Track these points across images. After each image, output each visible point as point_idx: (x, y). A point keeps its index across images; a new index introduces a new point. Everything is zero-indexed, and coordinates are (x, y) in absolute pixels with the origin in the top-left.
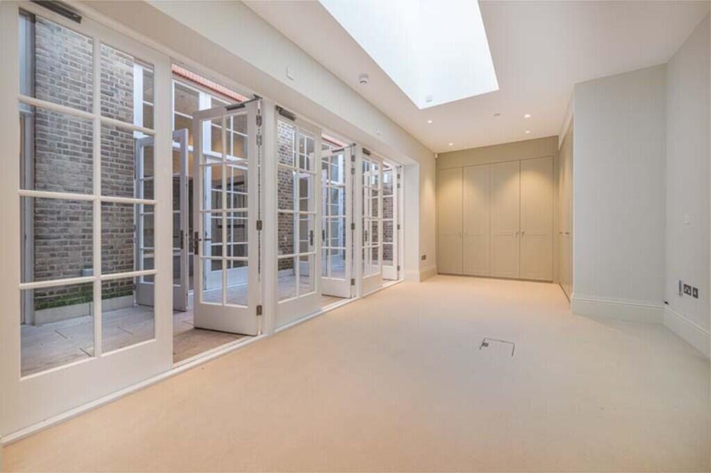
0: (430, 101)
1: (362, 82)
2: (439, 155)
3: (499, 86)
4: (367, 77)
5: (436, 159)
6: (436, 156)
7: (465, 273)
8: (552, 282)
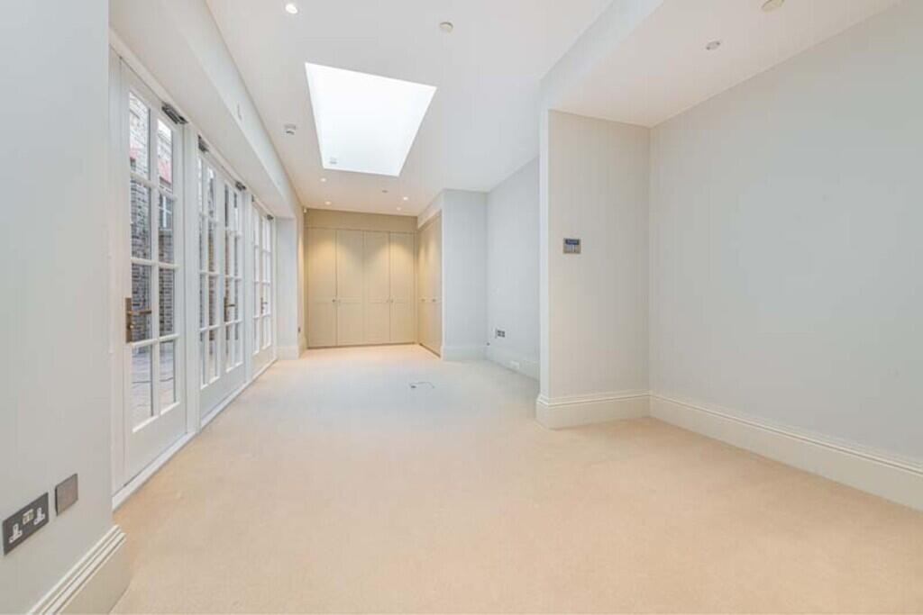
0: (335, 163)
1: (288, 132)
2: (308, 209)
3: (402, 172)
4: (295, 128)
5: (305, 214)
6: (305, 211)
7: (339, 344)
8: (413, 343)
